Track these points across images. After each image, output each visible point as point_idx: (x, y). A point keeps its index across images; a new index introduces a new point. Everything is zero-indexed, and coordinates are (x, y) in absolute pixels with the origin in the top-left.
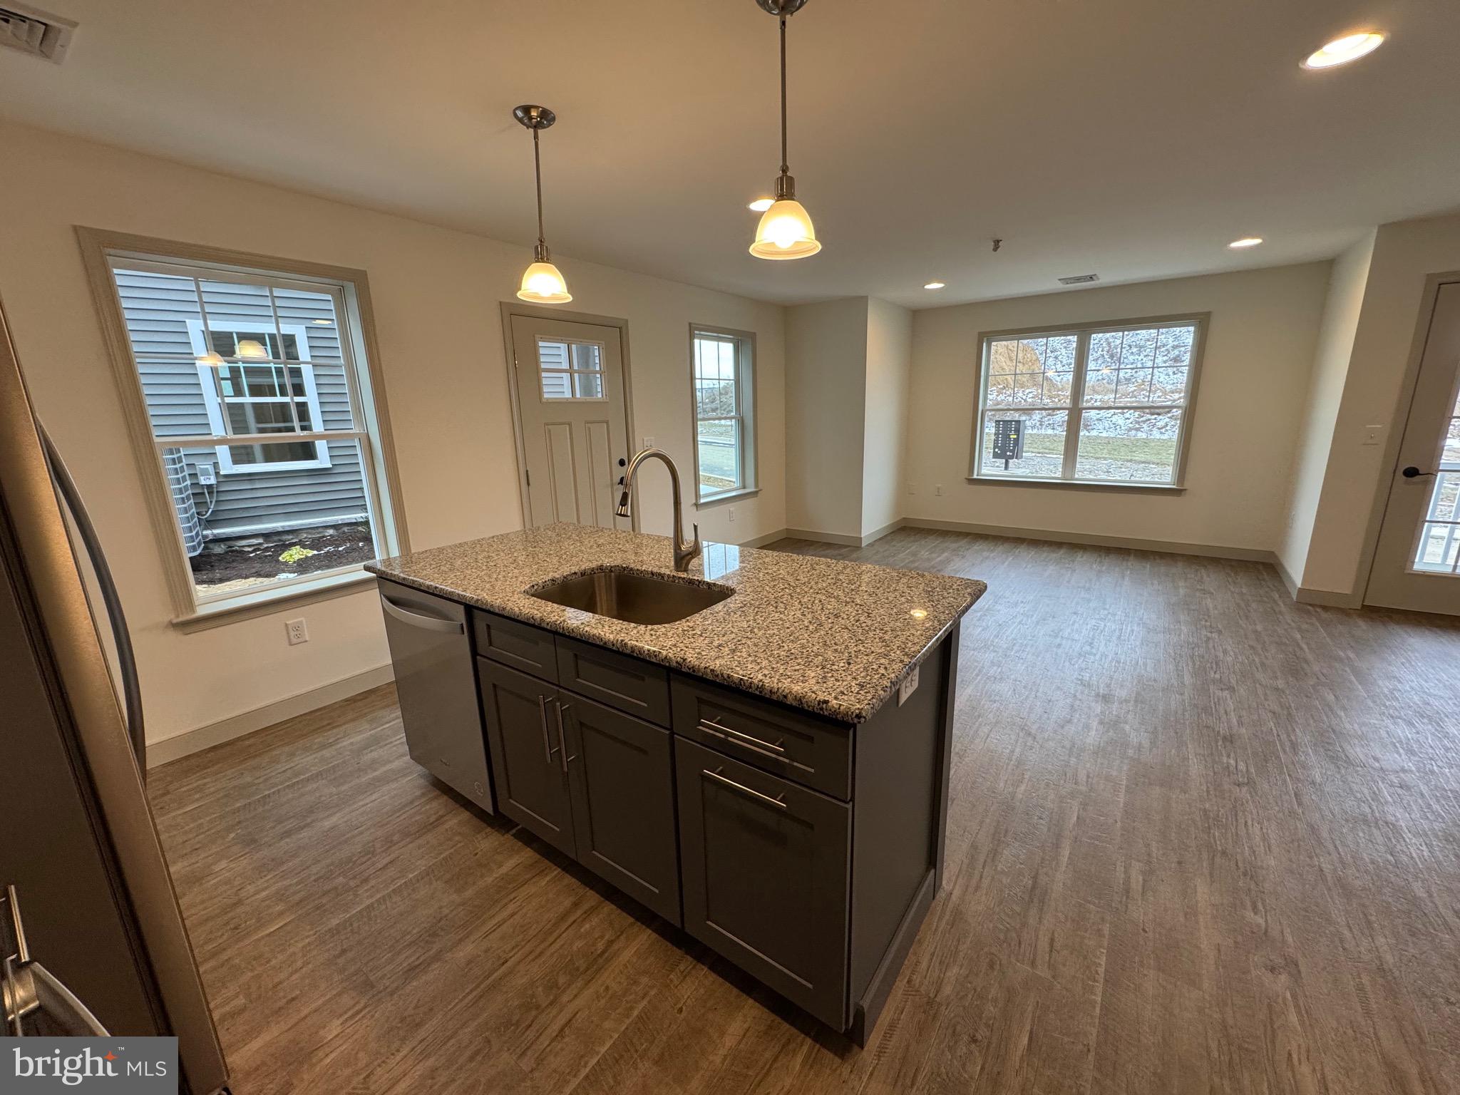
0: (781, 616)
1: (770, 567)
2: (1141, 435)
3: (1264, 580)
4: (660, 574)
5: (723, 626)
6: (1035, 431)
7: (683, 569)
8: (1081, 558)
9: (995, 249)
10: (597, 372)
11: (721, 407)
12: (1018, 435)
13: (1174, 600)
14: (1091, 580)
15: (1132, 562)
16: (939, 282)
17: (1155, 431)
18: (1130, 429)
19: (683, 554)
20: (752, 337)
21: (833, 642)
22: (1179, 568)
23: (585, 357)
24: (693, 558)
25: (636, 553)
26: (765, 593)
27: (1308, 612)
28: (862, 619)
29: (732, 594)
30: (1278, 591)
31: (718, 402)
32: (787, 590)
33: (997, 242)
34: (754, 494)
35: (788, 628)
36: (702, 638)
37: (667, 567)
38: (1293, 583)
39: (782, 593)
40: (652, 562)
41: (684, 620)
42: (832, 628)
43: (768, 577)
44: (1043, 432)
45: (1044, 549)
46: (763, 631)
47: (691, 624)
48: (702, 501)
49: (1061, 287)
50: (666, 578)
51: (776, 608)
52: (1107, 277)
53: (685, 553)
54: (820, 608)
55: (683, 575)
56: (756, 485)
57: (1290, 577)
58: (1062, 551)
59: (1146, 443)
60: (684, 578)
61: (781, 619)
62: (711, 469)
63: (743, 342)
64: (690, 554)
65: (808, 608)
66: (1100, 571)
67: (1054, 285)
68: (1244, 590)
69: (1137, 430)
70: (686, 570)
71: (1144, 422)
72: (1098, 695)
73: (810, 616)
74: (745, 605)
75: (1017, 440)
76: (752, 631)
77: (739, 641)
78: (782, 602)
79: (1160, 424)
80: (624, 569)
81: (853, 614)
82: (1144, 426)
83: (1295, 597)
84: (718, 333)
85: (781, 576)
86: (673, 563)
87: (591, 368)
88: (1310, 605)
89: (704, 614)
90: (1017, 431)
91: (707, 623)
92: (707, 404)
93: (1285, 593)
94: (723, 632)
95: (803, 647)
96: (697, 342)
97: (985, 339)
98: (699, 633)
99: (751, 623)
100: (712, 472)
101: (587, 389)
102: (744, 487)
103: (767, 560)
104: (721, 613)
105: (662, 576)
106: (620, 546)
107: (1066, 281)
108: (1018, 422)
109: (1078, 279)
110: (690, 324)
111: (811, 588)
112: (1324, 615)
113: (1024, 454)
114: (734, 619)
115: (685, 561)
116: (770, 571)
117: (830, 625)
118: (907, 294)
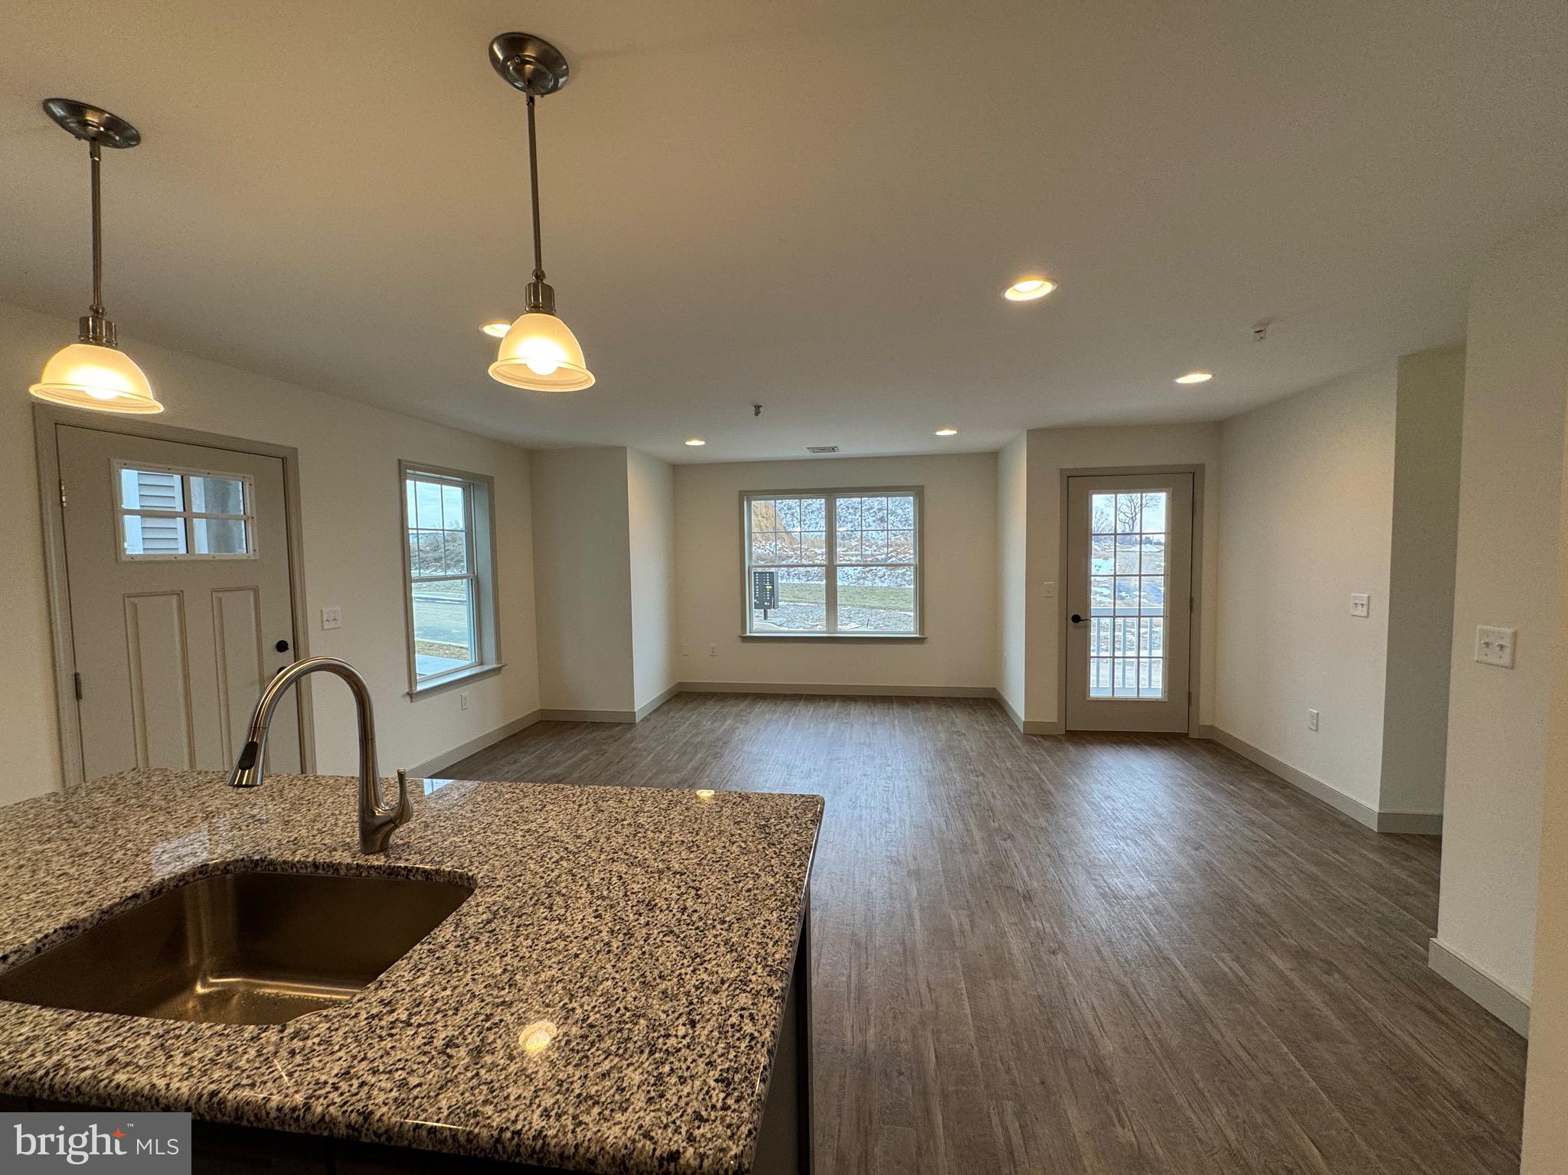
0: (562, 927)
1: (531, 818)
2: (868, 584)
3: (996, 715)
4: (331, 865)
5: (454, 982)
6: (784, 581)
7: (377, 848)
8: (856, 710)
9: (757, 414)
10: (238, 518)
11: (446, 557)
12: (773, 586)
13: (939, 745)
14: (868, 734)
15: (896, 710)
16: (700, 440)
17: (877, 580)
18: (859, 579)
19: (377, 822)
20: (489, 481)
21: (656, 972)
22: (932, 712)
23: (219, 497)
24: (397, 827)
25: (287, 823)
26: (529, 876)
27: (1034, 742)
28: (689, 903)
29: (471, 892)
30: (1009, 725)
31: (442, 550)
32: (564, 863)
33: (758, 408)
34: (496, 671)
35: (577, 956)
36: (410, 1032)
37: (347, 847)
38: (1020, 719)
39: (556, 873)
40: (318, 839)
41: (372, 986)
42: (649, 935)
43: (531, 839)
44: (791, 581)
45: (821, 704)
46: (532, 978)
47: (385, 994)
48: (419, 688)
49: (809, 455)
50: (342, 872)
51: (551, 908)
52: (845, 450)
53: (381, 821)
54: (621, 894)
55: (378, 861)
56: (499, 658)
57: (1013, 711)
58: (837, 705)
59: (873, 589)
60: (379, 867)
61: (563, 937)
62: (435, 633)
63: (473, 484)
64: (391, 821)
65: (604, 898)
66: (874, 723)
67: (803, 453)
68: (986, 728)
69: (864, 578)
70: (384, 849)
71: (868, 572)
72: (909, 872)
73: (608, 917)
74: (495, 914)
75: (772, 591)
76: (512, 984)
77: (488, 1017)
78: (559, 893)
79: (880, 574)
80: (256, 863)
81: (674, 895)
82: (869, 575)
83: (1022, 729)
84: (440, 474)
85: (551, 834)
86: (357, 838)
87: (232, 512)
88: (1034, 735)
89: (416, 957)
90: (772, 583)
91: (421, 981)
92: (427, 552)
93: (1014, 726)
94: (453, 1003)
95: (609, 1002)
96: (410, 484)
97: (745, 498)
98: (404, 1017)
99: (508, 959)
100: (435, 636)
101: (221, 538)
102: (482, 664)
103: (526, 803)
104: (451, 947)
105: (335, 867)
106: (255, 811)
107: (813, 450)
108: (771, 573)
109: (823, 450)
110: (400, 461)
111: (601, 851)
112: (1047, 744)
113: (780, 603)
114: (477, 958)
115: (380, 836)
116: (533, 826)
117: (644, 931)
118: (669, 450)
